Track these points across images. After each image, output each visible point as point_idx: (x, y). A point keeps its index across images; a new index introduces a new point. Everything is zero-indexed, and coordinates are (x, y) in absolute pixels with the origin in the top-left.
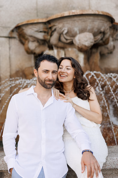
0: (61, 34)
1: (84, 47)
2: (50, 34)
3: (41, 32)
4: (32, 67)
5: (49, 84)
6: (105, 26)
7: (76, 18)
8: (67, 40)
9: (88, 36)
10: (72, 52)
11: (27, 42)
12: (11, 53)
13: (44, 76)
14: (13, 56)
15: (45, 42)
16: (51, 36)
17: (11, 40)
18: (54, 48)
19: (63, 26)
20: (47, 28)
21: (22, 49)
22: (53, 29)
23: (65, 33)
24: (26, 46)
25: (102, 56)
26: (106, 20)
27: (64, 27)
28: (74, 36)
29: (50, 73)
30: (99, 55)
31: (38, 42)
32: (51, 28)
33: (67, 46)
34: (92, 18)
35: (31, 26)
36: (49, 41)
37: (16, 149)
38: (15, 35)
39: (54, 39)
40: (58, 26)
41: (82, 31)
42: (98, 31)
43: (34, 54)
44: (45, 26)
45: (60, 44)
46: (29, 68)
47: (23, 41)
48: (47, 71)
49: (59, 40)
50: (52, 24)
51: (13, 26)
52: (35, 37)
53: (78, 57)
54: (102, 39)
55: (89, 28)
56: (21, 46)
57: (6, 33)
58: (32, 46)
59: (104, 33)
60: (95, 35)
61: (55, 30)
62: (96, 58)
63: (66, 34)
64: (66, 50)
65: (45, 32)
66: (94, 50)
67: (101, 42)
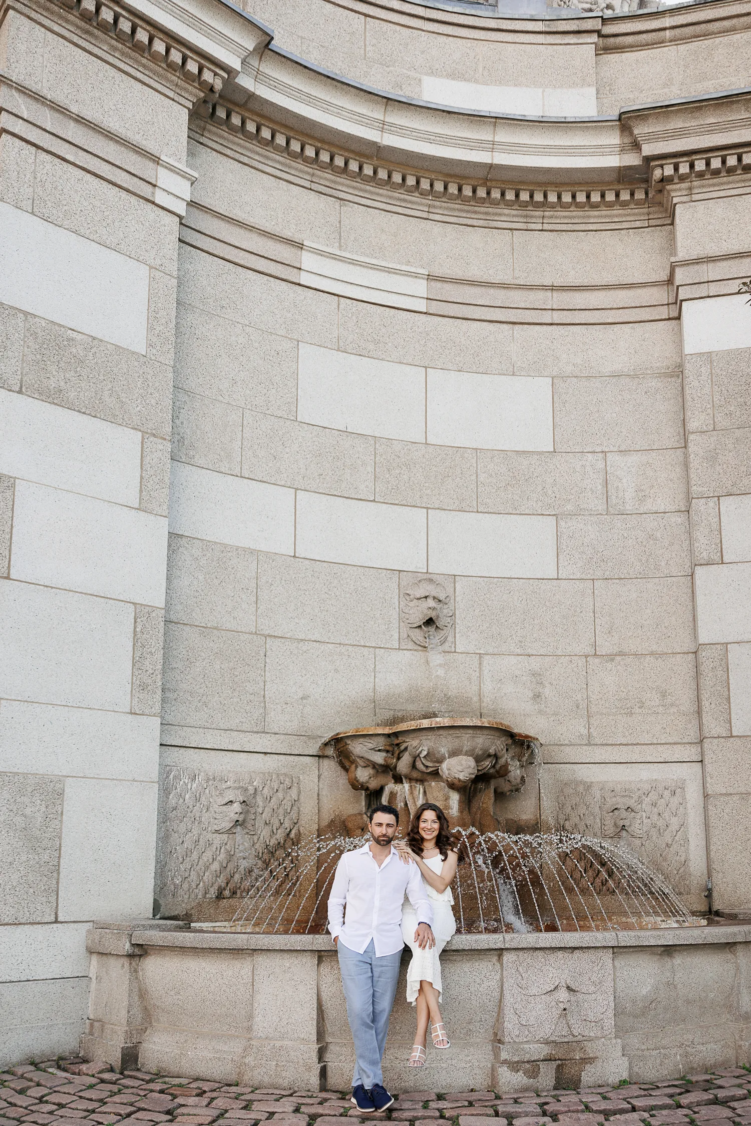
0: (415, 757)
1: (456, 782)
2: (396, 755)
3: (379, 750)
4: (360, 814)
5: (383, 840)
6: (497, 745)
7: (441, 732)
8: (427, 767)
9: (464, 762)
10: (437, 792)
11: (353, 766)
12: (321, 786)
13: (378, 831)
14: (324, 793)
15: (386, 769)
16: (399, 758)
17: (321, 760)
18: (404, 781)
19: (420, 745)
20: (392, 745)
21: (342, 779)
22: (402, 748)
23: (422, 755)
24: (352, 775)
25: (500, 796)
26: (497, 734)
27: (422, 746)
28: (440, 761)
29: (384, 826)
30: (492, 795)
31: (374, 767)
32: (398, 745)
33: (428, 778)
34: (471, 731)
35: (361, 740)
36: (395, 767)
37: (344, 917)
38: (330, 751)
39: (403, 766)
40: (412, 743)
41: (454, 753)
42: (483, 754)
43: (367, 789)
44: (388, 740)
45: (415, 775)
46: (355, 815)
47: (347, 764)
48: (380, 825)
49: (414, 766)
50: (401, 739)
51: (326, 738)
52: (368, 760)
53: (447, 798)
54: (494, 767)
55: (465, 749)
56: (343, 773)
57: (314, 749)
58: (363, 774)
59: (496, 757)
60: (478, 760)
61: (406, 749)
62: (486, 799)
63: (425, 757)
64: (426, 783)
65: (388, 751)
66: (481, 786)
67: (492, 771)
